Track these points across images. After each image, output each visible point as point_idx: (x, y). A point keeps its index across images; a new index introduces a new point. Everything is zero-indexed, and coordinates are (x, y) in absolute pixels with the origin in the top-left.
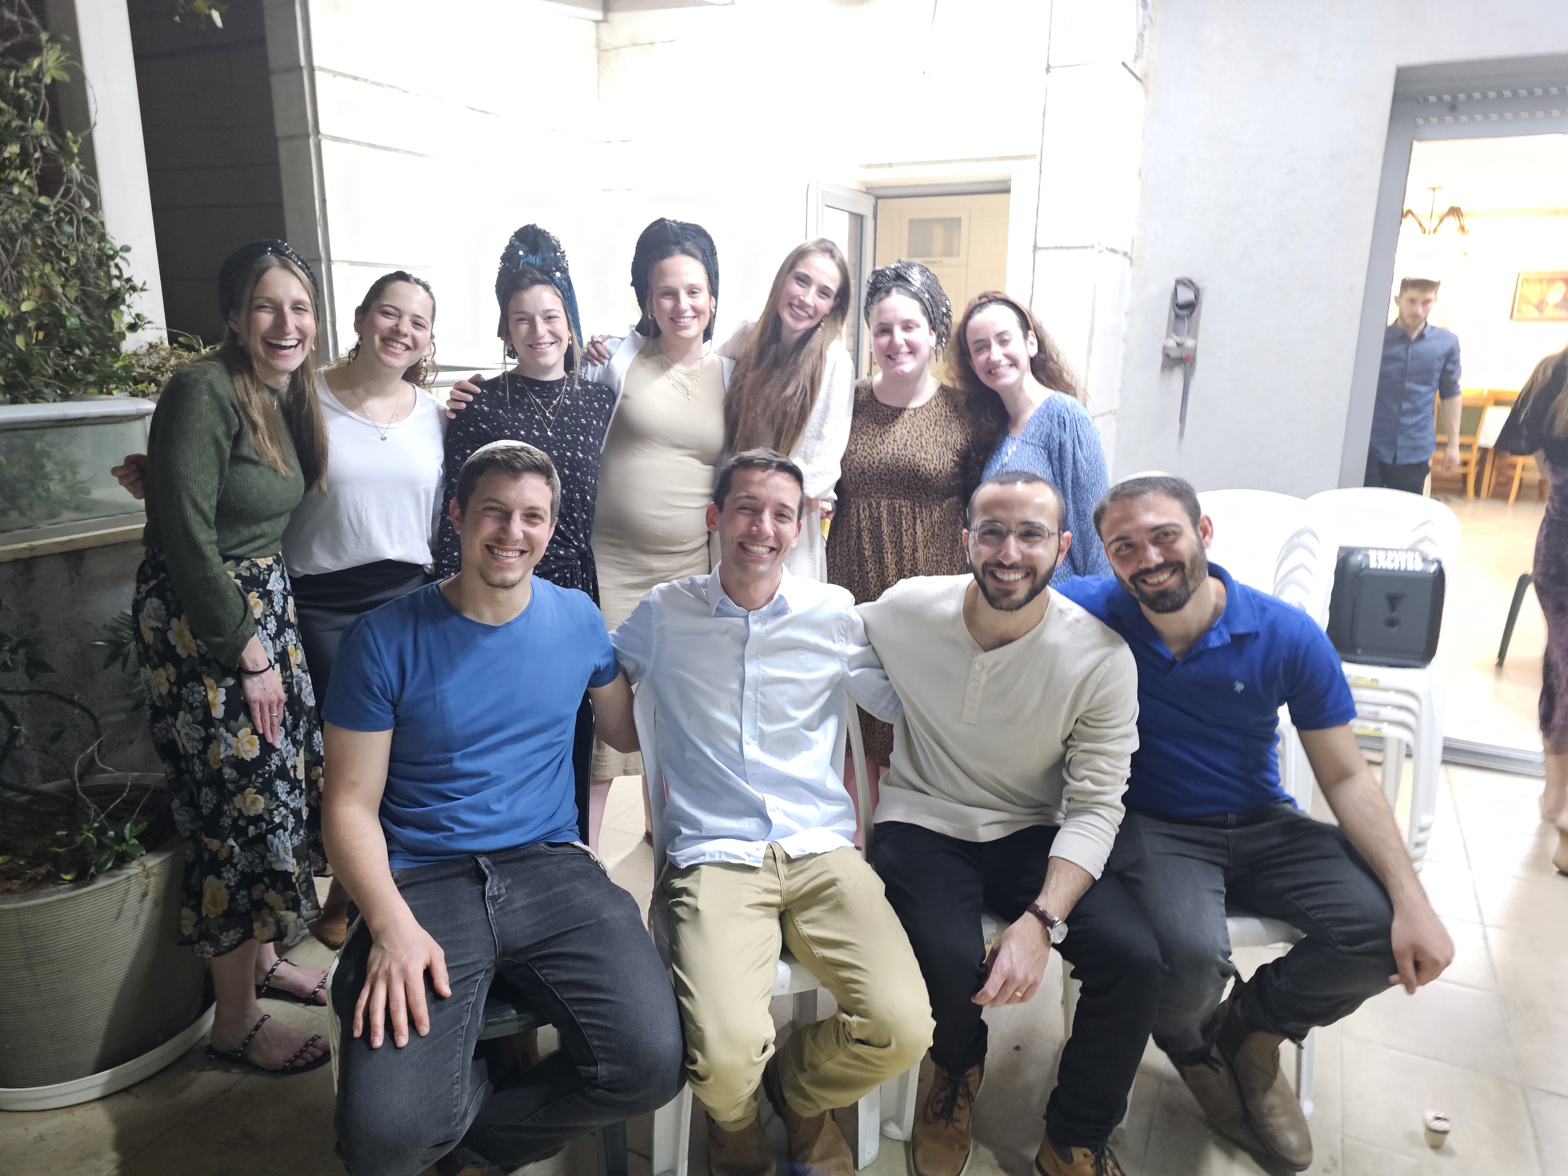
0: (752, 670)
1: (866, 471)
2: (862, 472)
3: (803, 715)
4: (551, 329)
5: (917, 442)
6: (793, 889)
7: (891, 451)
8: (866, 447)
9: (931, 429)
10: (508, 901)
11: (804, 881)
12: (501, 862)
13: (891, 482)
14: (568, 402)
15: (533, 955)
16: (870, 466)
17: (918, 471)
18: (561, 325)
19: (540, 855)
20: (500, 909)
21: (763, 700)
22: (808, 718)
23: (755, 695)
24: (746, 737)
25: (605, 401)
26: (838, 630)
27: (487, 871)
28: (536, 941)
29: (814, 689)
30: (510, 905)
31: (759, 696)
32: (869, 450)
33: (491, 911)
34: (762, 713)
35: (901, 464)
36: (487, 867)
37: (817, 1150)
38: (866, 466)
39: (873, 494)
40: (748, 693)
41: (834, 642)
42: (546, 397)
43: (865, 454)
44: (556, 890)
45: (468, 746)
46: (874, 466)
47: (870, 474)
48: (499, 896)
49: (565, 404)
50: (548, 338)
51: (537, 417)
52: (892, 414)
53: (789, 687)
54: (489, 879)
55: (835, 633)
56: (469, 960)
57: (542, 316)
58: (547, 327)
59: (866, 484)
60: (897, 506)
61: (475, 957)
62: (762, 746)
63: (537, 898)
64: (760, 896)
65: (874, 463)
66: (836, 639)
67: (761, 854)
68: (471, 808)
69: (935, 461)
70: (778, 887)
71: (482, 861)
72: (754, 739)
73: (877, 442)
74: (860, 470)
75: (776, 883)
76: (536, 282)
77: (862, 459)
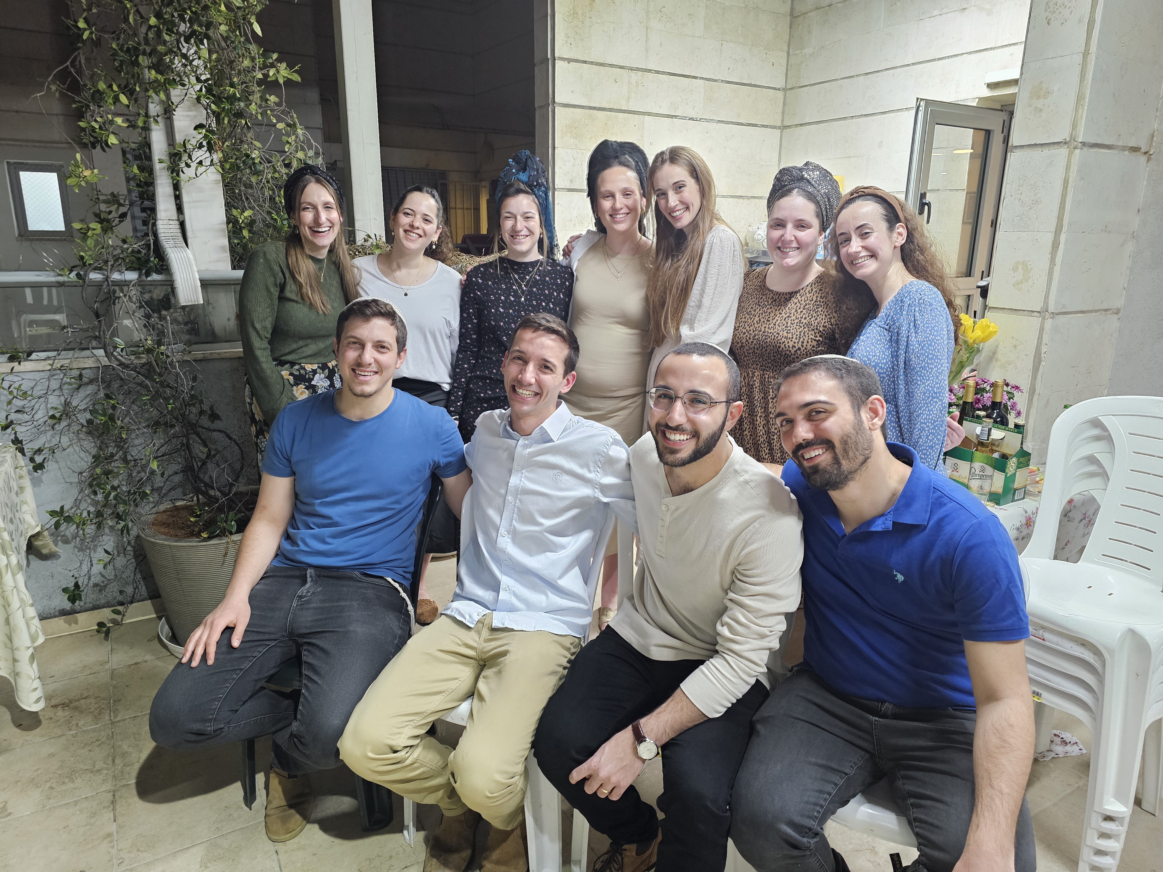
0: (514, 480)
1: (744, 345)
2: (742, 346)
3: (548, 523)
4: (527, 226)
5: (784, 322)
6: (485, 650)
7: (763, 329)
8: (746, 324)
9: (799, 311)
10: (308, 602)
11: (496, 646)
12: (324, 576)
13: (762, 355)
14: (538, 278)
15: (305, 640)
16: (747, 341)
17: (779, 347)
18: (535, 224)
19: (351, 578)
20: (301, 605)
21: (520, 506)
22: (553, 526)
23: (515, 500)
24: (502, 530)
25: (566, 280)
26: (595, 462)
27: (309, 579)
28: (308, 631)
29: (562, 505)
30: (308, 604)
31: (517, 501)
32: (748, 328)
33: (294, 604)
34: (518, 515)
35: (768, 340)
36: (311, 576)
37: (495, 855)
38: (744, 341)
39: (750, 365)
40: (509, 498)
41: (590, 471)
42: (521, 273)
43: (744, 331)
44: (340, 603)
45: (327, 497)
46: (750, 341)
47: (747, 348)
48: (305, 596)
49: (535, 278)
50: (525, 232)
51: (514, 287)
52: (772, 298)
53: (540, 498)
54: (307, 586)
55: (592, 465)
56: (267, 630)
57: (522, 216)
58: (525, 224)
59: (745, 356)
60: (767, 376)
61: (272, 630)
62: (514, 541)
63: (327, 605)
64: (459, 647)
65: (750, 339)
66: (592, 469)
67: (476, 618)
68: (315, 537)
69: (794, 340)
70: (475, 645)
71: (310, 572)
72: (509, 534)
73: (755, 321)
74: (740, 344)
75: (476, 642)
76: (519, 191)
77: (742, 335)
